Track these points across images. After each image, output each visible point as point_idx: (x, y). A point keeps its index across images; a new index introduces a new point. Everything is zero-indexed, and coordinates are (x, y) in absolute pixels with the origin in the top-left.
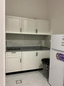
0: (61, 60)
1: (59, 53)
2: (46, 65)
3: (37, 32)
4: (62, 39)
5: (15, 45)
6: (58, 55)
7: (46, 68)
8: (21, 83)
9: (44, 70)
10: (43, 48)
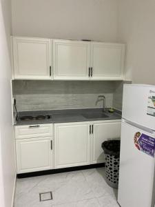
0: (146, 150)
1: (142, 132)
2: (113, 157)
3: (90, 74)
4: (150, 98)
5: (40, 106)
6: (138, 139)
7: (111, 165)
8: (52, 199)
9: (108, 169)
10: (110, 112)
